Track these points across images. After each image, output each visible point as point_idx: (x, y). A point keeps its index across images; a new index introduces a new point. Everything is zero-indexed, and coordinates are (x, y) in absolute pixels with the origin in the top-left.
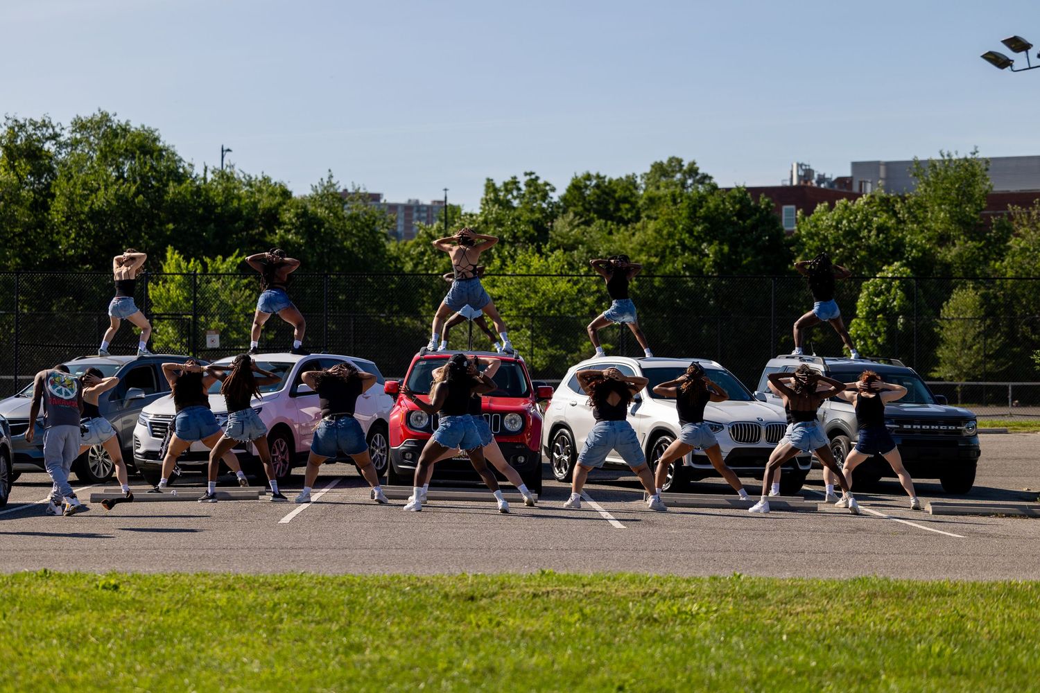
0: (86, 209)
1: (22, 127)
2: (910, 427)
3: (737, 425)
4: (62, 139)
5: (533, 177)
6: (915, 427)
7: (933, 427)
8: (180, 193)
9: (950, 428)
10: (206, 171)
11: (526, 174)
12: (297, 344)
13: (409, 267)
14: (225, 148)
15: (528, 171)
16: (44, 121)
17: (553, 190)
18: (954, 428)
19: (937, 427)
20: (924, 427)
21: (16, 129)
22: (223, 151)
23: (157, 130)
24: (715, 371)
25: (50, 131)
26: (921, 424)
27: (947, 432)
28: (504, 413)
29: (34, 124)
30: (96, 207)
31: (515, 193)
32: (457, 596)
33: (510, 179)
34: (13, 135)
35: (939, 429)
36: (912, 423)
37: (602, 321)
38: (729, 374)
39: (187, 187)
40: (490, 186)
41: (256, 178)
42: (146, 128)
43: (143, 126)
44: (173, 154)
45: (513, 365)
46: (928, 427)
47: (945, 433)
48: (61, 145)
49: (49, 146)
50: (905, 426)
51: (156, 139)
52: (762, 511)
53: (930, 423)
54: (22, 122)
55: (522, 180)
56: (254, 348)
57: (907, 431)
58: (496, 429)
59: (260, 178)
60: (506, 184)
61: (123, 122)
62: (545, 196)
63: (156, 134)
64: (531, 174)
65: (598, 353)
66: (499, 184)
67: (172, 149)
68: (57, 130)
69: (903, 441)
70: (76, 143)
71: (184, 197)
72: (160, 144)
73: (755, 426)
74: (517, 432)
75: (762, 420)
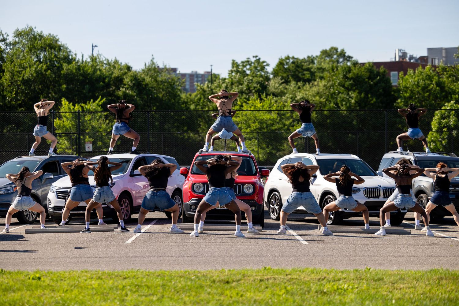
0: (21, 79)
3: (367, 189)
4: (8, 41)
5: (257, 58)
8: (69, 69)
10: (83, 57)
11: (254, 57)
12: (134, 148)
13: (192, 107)
14: (94, 45)
15: (255, 55)
17: (268, 65)
22: (93, 47)
23: (57, 36)
24: (355, 161)
28: (243, 184)
30: (25, 78)
31: (248, 67)
32: (220, 281)
33: (246, 60)
37: (296, 134)
38: (363, 162)
39: (73, 66)
40: (235, 64)
41: (112, 60)
44: (67, 48)
45: (248, 158)
48: (7, 45)
50: (457, 189)
51: (57, 41)
52: (382, 234)
55: (253, 60)
56: (111, 151)
58: (239, 193)
59: (113, 60)
60: (243, 62)
61: (39, 32)
62: (263, 68)
63: (57, 38)
64: (256, 57)
65: (294, 152)
66: (239, 63)
67: (66, 46)
68: (5, 36)
69: (456, 196)
70: (15, 43)
71: (72, 71)
72: (59, 43)
73: (377, 189)
74: (251, 194)
75: (381, 186)
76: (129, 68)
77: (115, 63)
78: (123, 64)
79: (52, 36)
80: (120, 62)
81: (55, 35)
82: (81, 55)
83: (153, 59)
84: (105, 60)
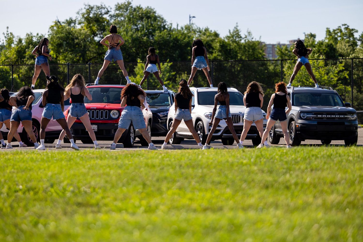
1: (92, 8)
2: (321, 116)
4: (111, 13)
5: (346, 26)
6: (323, 116)
7: (332, 116)
8: (160, 36)
9: (341, 116)
10: (178, 26)
11: (343, 25)
15: (344, 24)
16: (102, 6)
17: (357, 31)
18: (343, 116)
19: (334, 116)
20: (328, 116)
21: (90, 9)
22: (190, 17)
24: (233, 93)
25: (106, 10)
26: (327, 115)
27: (340, 118)
28: (110, 110)
29: (98, 8)
31: (339, 34)
33: (337, 28)
34: (88, 12)
35: (335, 117)
36: (322, 114)
38: (240, 94)
39: (165, 33)
40: (328, 32)
41: (203, 28)
42: (149, 7)
43: (148, 7)
44: (162, 19)
46: (330, 116)
47: (339, 119)
48: (111, 16)
49: (106, 17)
50: (319, 116)
51: (154, 12)
53: (331, 115)
54: (92, 6)
55: (343, 28)
57: (320, 118)
60: (334, 31)
61: (138, 5)
62: (352, 35)
63: (155, 10)
64: (345, 25)
66: (332, 31)
67: (162, 17)
68: (109, 9)
69: (318, 123)
70: (117, 16)
71: (163, 37)
72: (156, 15)
73: (238, 115)
74: (116, 118)
75: (241, 113)
76: (216, 35)
77: (205, 30)
78: (213, 31)
79: (150, 9)
80: (210, 30)
81: (152, 8)
82: (177, 25)
83: (237, 26)
84: (197, 28)
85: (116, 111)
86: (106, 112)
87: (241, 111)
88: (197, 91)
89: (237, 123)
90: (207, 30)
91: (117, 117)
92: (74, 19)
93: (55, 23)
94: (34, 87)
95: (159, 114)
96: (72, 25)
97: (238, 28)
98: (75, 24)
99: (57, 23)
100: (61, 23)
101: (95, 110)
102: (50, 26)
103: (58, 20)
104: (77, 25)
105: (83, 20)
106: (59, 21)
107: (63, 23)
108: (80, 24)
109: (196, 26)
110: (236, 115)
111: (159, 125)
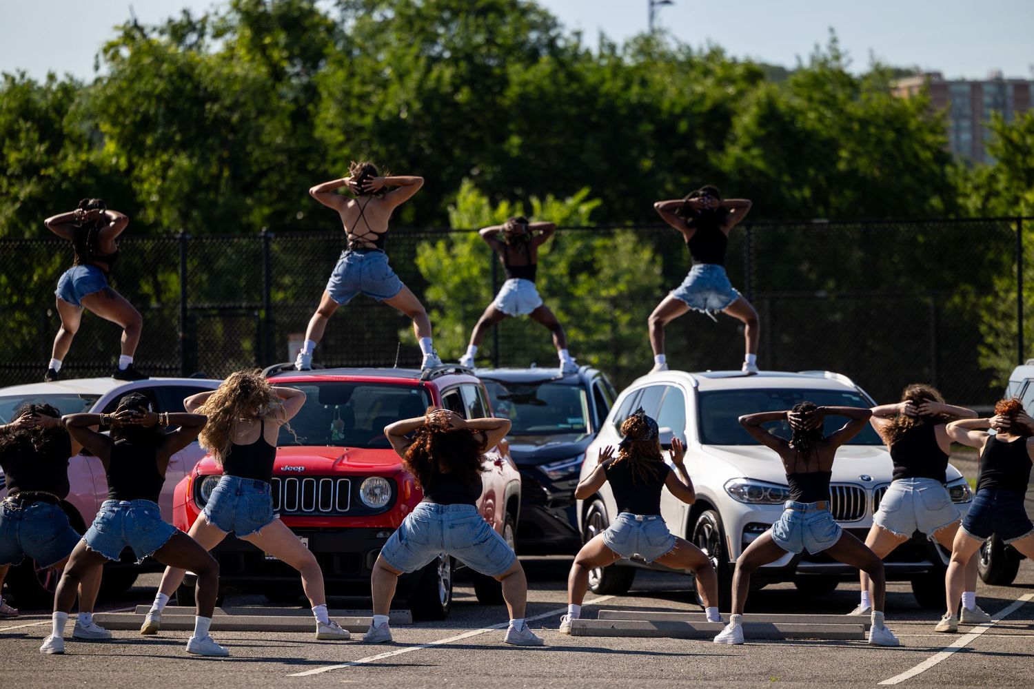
12: (125, 361)
28: (359, 476)
41: (701, 51)
45: (414, 392)
58: (343, 504)
65: (658, 365)
73: (855, 490)
74: (382, 509)
75: (869, 479)
76: (755, 74)
77: (710, 58)
78: (741, 59)
80: (728, 55)
83: (836, 41)
85: (381, 482)
86: (343, 485)
87: (867, 473)
88: (696, 389)
89: (854, 517)
90: (716, 53)
91: (388, 505)
92: (197, 15)
93: (121, 33)
94: (58, 369)
95: (544, 468)
96: (192, 38)
97: (841, 47)
98: (202, 35)
99: (133, 32)
100: (147, 31)
101: (300, 475)
102: (104, 46)
103: (136, 21)
104: (208, 39)
105: (235, 18)
106: (141, 22)
107: (154, 29)
108: (218, 34)
109: (675, 39)
110: (848, 489)
111: (544, 511)
